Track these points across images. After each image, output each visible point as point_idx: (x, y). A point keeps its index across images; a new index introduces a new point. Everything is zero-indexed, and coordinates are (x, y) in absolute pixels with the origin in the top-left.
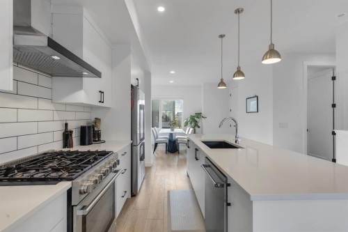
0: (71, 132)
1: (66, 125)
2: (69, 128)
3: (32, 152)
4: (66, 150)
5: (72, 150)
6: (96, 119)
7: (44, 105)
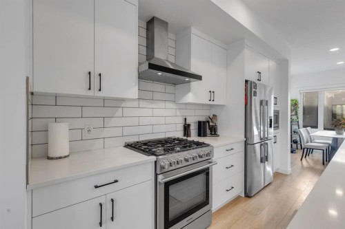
0: (189, 125)
1: (185, 119)
2: (188, 122)
3: (161, 136)
4: (185, 138)
5: (189, 139)
6: (214, 115)
7: (169, 105)
